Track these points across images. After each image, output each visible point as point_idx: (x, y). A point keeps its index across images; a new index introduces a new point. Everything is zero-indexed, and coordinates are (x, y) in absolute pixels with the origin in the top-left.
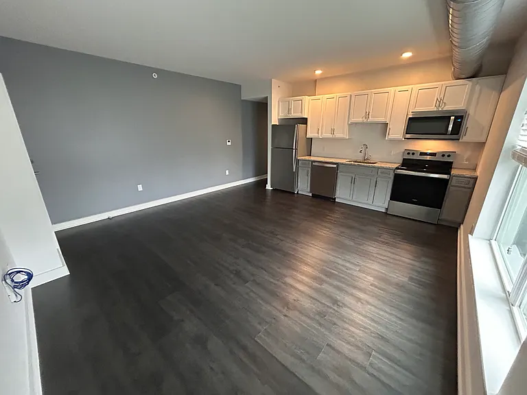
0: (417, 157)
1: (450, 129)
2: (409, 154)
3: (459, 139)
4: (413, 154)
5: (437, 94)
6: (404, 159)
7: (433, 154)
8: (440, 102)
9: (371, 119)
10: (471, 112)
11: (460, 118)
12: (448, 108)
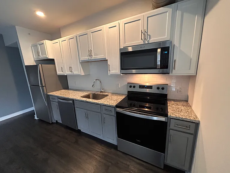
0: (138, 90)
1: (159, 63)
2: (131, 87)
3: (169, 73)
4: (134, 87)
5: (140, 26)
6: (128, 92)
7: (150, 87)
8: (145, 34)
9: (94, 57)
10: (176, 42)
11: (166, 50)
12: (154, 39)
